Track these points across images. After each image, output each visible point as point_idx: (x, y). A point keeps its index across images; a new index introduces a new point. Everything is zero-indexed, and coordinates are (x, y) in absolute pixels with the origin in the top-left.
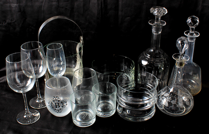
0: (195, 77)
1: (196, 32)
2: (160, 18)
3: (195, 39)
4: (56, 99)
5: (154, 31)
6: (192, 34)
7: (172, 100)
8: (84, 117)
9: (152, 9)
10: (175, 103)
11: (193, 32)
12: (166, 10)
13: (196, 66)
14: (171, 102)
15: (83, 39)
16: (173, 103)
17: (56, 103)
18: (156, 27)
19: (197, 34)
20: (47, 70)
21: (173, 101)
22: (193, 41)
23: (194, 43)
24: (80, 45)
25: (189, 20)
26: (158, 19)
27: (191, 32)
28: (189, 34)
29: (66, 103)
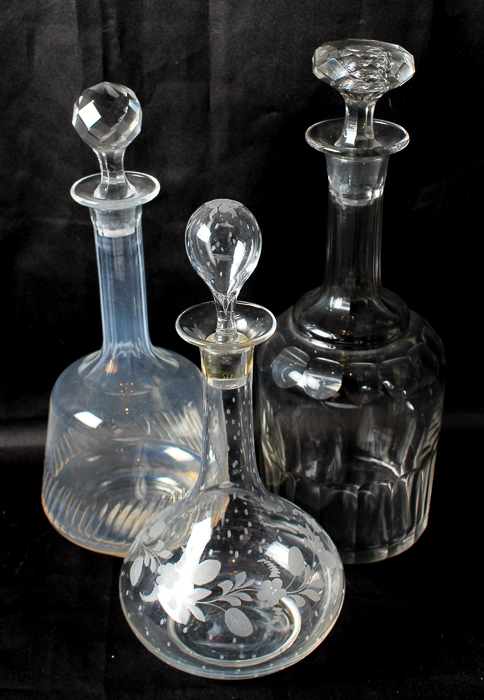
3: (139, 217)
11: (121, 178)
12: (409, 59)
13: (174, 363)
18: (351, 160)
19: (145, 186)
23: (139, 242)
26: (359, 112)
27: (108, 181)
28: (97, 193)
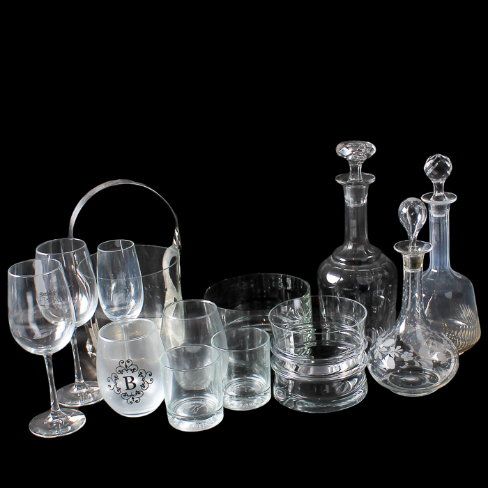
1: (449, 193)
2: (360, 167)
3: (448, 210)
4: (126, 366)
5: (349, 198)
7: (402, 352)
8: (196, 409)
9: (339, 146)
10: (412, 358)
11: (442, 194)
12: (374, 147)
13: (460, 278)
14: (402, 357)
15: (181, 234)
16: (406, 359)
17: (126, 378)
18: (353, 187)
20: (99, 306)
21: (406, 353)
22: (444, 215)
23: (447, 221)
24: (172, 252)
25: (429, 165)
26: (355, 169)
28: (432, 199)
29: (150, 375)
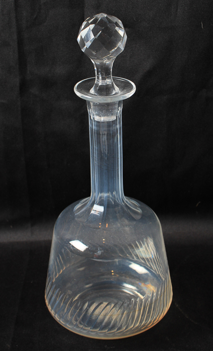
0: (141, 246)
3: (120, 109)
6: (105, 90)
11: (108, 81)
19: (125, 87)
22: (113, 118)
23: (119, 126)
25: (86, 33)
27: (100, 83)
28: (92, 91)
